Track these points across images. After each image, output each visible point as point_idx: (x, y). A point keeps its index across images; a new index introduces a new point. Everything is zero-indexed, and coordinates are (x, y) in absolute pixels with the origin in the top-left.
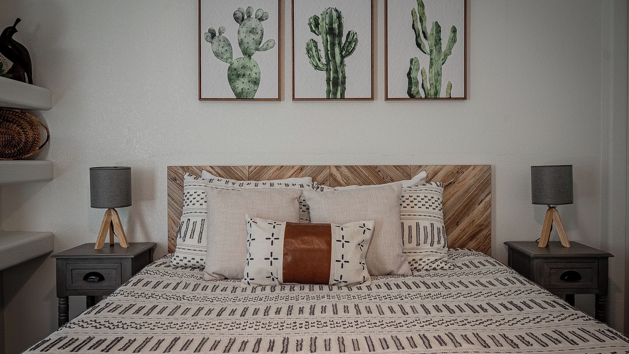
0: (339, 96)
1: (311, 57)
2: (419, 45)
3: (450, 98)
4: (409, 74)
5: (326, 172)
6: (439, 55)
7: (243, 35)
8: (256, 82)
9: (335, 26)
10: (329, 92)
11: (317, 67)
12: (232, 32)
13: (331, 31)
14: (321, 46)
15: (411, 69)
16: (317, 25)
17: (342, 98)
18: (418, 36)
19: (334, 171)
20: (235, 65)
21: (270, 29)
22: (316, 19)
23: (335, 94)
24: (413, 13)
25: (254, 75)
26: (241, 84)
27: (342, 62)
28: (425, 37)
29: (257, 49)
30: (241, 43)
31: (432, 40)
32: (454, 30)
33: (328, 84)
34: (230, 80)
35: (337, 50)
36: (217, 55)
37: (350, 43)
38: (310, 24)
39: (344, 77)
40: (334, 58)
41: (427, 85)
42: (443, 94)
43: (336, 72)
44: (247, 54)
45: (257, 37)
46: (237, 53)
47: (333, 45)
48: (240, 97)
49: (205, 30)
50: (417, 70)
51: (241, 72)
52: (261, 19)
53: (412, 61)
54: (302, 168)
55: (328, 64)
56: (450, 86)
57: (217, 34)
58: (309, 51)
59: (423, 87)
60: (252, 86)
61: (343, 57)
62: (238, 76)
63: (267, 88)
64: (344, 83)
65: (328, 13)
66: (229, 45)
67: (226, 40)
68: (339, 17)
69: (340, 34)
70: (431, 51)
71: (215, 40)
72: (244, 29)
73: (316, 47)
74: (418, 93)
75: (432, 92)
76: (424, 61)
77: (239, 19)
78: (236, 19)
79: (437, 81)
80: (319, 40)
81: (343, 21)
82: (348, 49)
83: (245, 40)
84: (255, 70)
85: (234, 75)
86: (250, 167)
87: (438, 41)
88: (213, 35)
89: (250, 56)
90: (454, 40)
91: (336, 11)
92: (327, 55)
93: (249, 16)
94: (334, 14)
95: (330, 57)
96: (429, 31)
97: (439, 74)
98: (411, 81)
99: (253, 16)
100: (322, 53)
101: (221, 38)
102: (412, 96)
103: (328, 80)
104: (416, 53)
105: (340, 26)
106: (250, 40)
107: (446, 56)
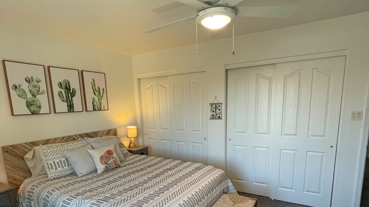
0: (72, 111)
1: (60, 97)
2: (95, 94)
3: (104, 110)
4: (93, 103)
5: (72, 138)
6: (100, 98)
7: (31, 88)
8: (40, 107)
9: (68, 86)
10: (68, 110)
11: (63, 101)
12: (25, 86)
13: (66, 88)
14: (64, 93)
15: (93, 101)
16: (61, 86)
17: (73, 111)
18: (94, 91)
19: (75, 137)
20: (29, 100)
21: (43, 86)
22: (60, 83)
23: (71, 110)
24: (92, 83)
25: (38, 104)
26: (33, 108)
27: (72, 99)
28: (96, 91)
29: (38, 94)
30: (30, 91)
31: (98, 92)
32: (103, 89)
33: (68, 107)
34: (28, 107)
35: (70, 95)
36: (19, 96)
37: (74, 92)
38: (58, 85)
39: (73, 105)
40: (69, 98)
41: (98, 106)
42: (102, 109)
43: (70, 102)
44: (34, 96)
45: (38, 89)
46: (29, 95)
47: (68, 93)
48: (33, 113)
49: (11, 85)
50: (95, 101)
51: (32, 103)
52: (38, 82)
53: (93, 98)
54: (63, 138)
55: (67, 100)
56: (104, 106)
57: (18, 87)
58: (59, 95)
59: (97, 107)
60: (38, 109)
61: (72, 97)
62: (31, 105)
63: (45, 109)
64: (73, 106)
65: (65, 81)
66: (25, 92)
67: (23, 90)
68: (69, 83)
69: (70, 89)
70: (98, 95)
71: (17, 89)
72: (31, 85)
73: (62, 93)
74: (96, 109)
75: (100, 108)
76: (96, 99)
77: (28, 81)
78: (27, 81)
79: (100, 105)
80: (63, 91)
81: (71, 84)
82: (73, 94)
83: (33, 90)
84: (38, 102)
85: (29, 105)
86: (43, 141)
87: (100, 92)
88: (16, 87)
89: (35, 97)
90: (103, 92)
91: (67, 81)
92: (66, 97)
93: (32, 80)
94: (67, 82)
95: (67, 97)
96: (97, 89)
97: (101, 103)
98: (94, 106)
99: (34, 80)
100: (64, 96)
101: (20, 88)
102: (94, 110)
103: (68, 105)
104: (94, 96)
105: (69, 86)
106: (34, 90)
107: (102, 97)
